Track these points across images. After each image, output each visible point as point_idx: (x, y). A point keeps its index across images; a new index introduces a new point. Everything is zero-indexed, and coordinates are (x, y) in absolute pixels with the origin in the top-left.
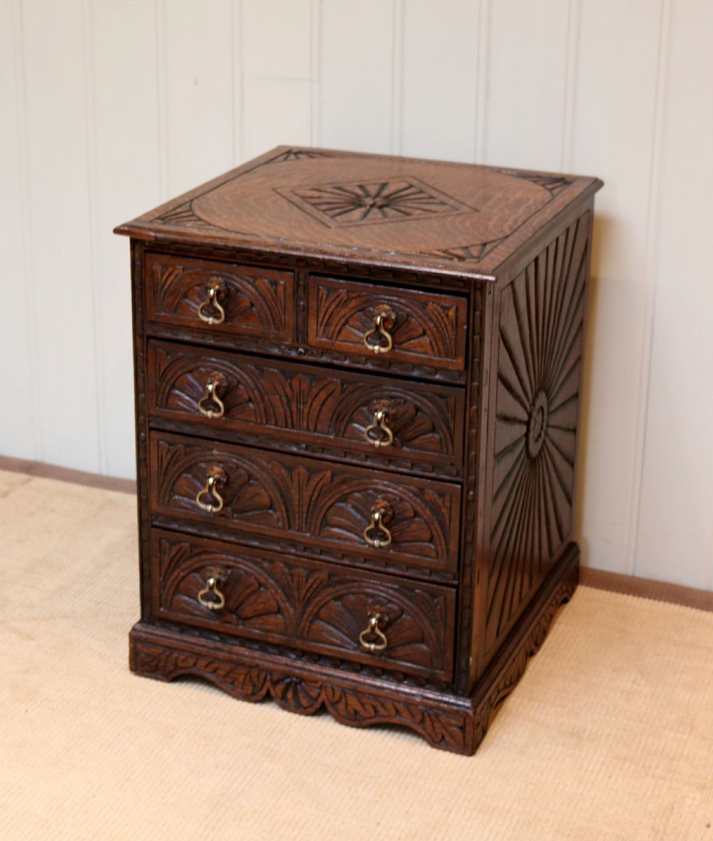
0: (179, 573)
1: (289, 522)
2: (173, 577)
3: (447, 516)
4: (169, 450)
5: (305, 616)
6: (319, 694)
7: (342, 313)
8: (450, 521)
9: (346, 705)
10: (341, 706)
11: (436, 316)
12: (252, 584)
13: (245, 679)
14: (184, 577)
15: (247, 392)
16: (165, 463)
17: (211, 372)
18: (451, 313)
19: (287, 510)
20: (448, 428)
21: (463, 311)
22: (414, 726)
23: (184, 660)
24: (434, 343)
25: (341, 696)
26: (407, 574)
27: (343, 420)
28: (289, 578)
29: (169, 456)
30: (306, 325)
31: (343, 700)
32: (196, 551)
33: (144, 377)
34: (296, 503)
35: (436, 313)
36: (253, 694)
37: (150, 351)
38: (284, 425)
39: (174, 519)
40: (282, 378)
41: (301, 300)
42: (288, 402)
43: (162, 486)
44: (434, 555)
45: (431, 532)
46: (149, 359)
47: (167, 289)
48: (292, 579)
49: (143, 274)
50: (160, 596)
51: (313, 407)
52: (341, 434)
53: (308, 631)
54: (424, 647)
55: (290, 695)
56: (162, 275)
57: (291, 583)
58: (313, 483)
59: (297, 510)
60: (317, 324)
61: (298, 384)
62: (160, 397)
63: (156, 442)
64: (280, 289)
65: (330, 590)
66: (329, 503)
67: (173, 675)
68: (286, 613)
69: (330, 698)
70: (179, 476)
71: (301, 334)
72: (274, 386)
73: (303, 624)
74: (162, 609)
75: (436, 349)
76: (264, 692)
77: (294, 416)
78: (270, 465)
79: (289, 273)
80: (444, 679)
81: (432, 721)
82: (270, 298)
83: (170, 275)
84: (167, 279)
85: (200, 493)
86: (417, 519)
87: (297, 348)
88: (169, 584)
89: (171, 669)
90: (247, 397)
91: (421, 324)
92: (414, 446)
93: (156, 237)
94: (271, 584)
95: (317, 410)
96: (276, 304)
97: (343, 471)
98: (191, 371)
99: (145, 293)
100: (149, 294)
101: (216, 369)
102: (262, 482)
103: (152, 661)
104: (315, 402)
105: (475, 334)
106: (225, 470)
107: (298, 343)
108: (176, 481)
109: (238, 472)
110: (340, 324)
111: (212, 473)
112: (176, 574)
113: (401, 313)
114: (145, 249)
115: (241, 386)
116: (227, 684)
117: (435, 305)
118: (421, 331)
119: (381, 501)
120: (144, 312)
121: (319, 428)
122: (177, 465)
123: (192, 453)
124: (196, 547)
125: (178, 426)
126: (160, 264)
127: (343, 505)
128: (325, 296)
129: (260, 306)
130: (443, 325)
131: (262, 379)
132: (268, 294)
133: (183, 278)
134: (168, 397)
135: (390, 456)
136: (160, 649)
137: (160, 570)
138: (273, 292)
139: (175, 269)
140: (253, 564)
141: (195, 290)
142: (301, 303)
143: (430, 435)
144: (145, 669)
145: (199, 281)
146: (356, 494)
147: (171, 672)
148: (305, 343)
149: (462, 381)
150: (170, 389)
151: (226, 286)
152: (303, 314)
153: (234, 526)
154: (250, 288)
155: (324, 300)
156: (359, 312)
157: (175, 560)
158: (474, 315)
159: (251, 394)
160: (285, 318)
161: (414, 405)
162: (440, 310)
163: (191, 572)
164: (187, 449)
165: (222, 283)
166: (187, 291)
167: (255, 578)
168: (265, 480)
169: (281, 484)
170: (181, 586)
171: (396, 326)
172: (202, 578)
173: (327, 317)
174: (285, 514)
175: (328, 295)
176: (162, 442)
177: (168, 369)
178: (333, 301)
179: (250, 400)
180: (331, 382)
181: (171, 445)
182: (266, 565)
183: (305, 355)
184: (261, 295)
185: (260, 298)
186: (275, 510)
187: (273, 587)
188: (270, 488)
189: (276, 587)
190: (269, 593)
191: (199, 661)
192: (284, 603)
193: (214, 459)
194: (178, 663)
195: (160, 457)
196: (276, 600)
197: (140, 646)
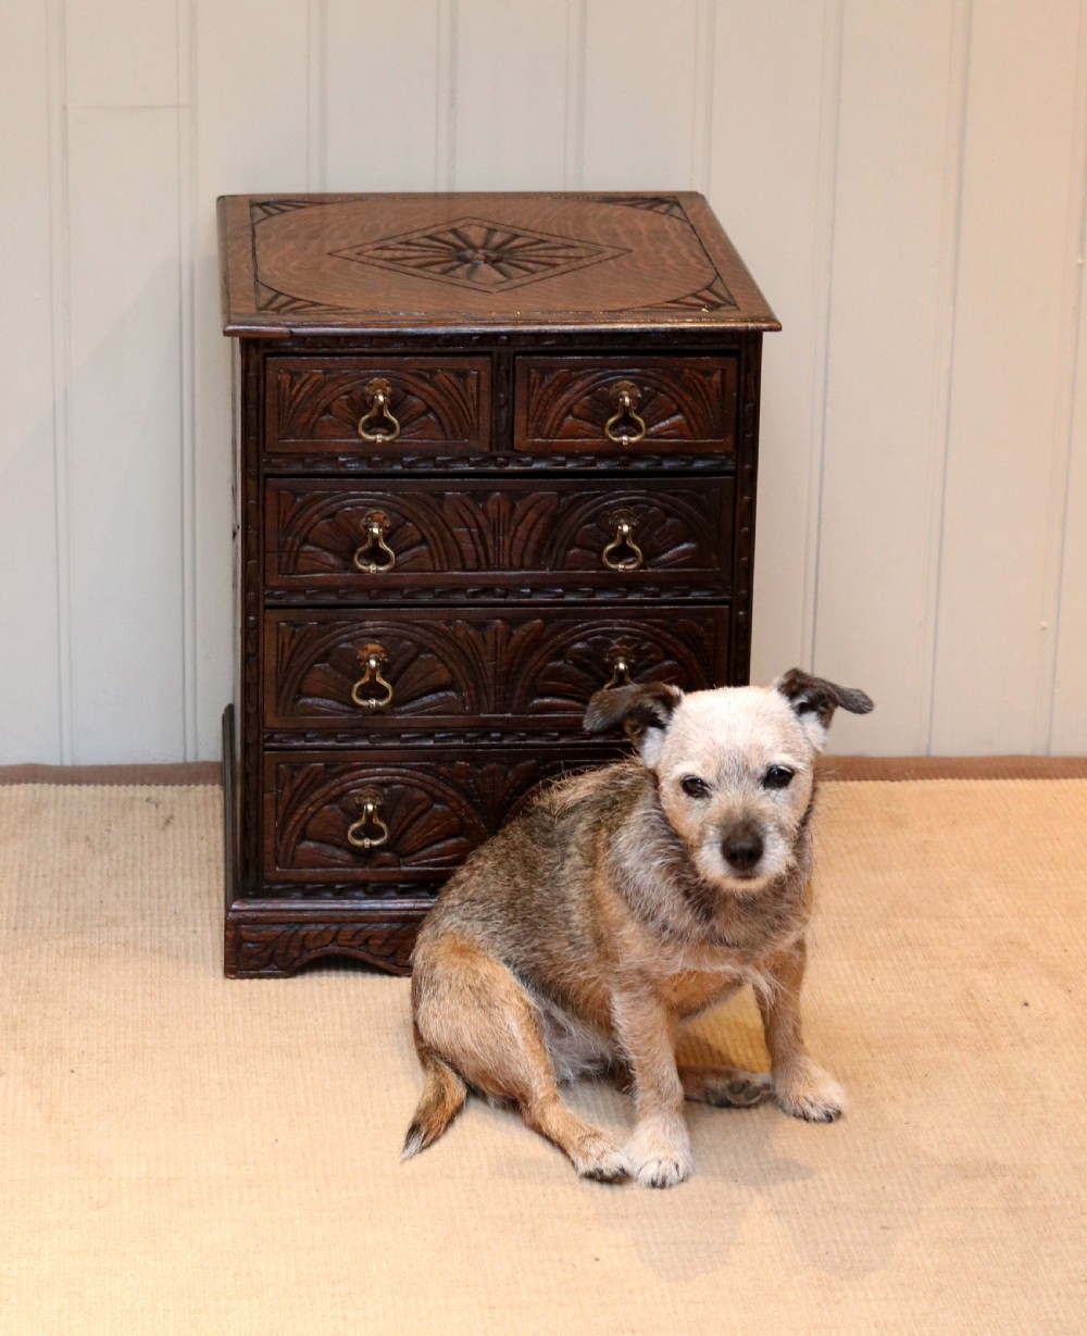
0: (307, 809)
1: (480, 702)
2: (297, 817)
3: (710, 651)
4: (292, 636)
7: (560, 402)
8: (715, 655)
11: (695, 386)
12: (419, 802)
14: (313, 814)
15: (420, 530)
16: (287, 654)
17: (364, 512)
18: (716, 378)
19: (476, 687)
21: (732, 372)
23: (315, 938)
24: (693, 422)
27: (561, 545)
28: (479, 781)
29: (294, 642)
30: (511, 423)
32: (333, 770)
34: (490, 673)
35: (696, 381)
37: (269, 496)
38: (475, 566)
39: (301, 734)
40: (470, 503)
41: (502, 391)
42: (481, 533)
43: (282, 688)
46: (268, 508)
47: (297, 406)
48: (484, 782)
49: (261, 388)
50: (276, 850)
51: (519, 535)
52: (558, 566)
56: (291, 387)
57: (481, 787)
58: (516, 640)
59: (491, 682)
60: (528, 419)
61: (495, 507)
62: (284, 559)
63: (274, 625)
64: (472, 382)
66: (539, 664)
67: (297, 964)
68: (475, 833)
70: (311, 668)
71: (503, 436)
72: (461, 517)
74: (278, 869)
75: (695, 429)
77: (491, 552)
78: (452, 628)
79: (487, 358)
82: (457, 396)
83: (302, 385)
84: (299, 390)
85: (357, 685)
86: (667, 663)
87: (495, 458)
88: (290, 828)
89: (296, 955)
90: (418, 537)
91: (673, 400)
92: (664, 564)
93: (291, 332)
94: (451, 796)
95: (524, 538)
96: (465, 403)
97: (561, 615)
98: (332, 515)
99: (264, 415)
100: (271, 415)
101: (373, 506)
102: (440, 653)
103: (265, 950)
104: (520, 528)
105: (746, 402)
106: (384, 647)
107: (497, 450)
108: (305, 674)
109: (401, 646)
110: (560, 416)
111: (365, 654)
112: (301, 811)
113: (646, 389)
114: (266, 351)
115: (410, 525)
116: (387, 957)
117: (694, 372)
118: (675, 407)
119: (618, 647)
120: (261, 443)
121: (527, 561)
122: (307, 653)
123: (330, 631)
124: (333, 766)
125: (310, 596)
126: (288, 371)
127: (560, 663)
128: (538, 381)
129: (443, 408)
130: (704, 397)
131: (442, 509)
132: (454, 391)
133: (324, 385)
134: (297, 557)
135: (631, 582)
136: (279, 929)
137: (277, 810)
138: (460, 387)
139: (312, 375)
140: (423, 772)
141: (342, 400)
142: (502, 395)
143: (685, 546)
144: (251, 967)
145: (349, 387)
146: (579, 646)
147: (296, 959)
148: (507, 449)
149: (730, 466)
150: (300, 546)
151: (392, 387)
152: (506, 409)
153: (395, 725)
154: (427, 386)
155: (537, 386)
156: (586, 395)
157: (299, 792)
158: (746, 377)
159: (426, 533)
160: (478, 420)
161: (663, 509)
162: (700, 377)
163: (325, 804)
164: (322, 628)
165: (388, 385)
166: (331, 404)
167: (426, 791)
168: (444, 650)
169: (468, 651)
170: (310, 827)
171: (640, 405)
172: (342, 810)
173: (541, 408)
174: (473, 693)
175: (542, 380)
176: (283, 624)
177: (298, 516)
178: (550, 386)
179: (424, 541)
180: (542, 497)
181: (297, 626)
182: (443, 769)
183: (507, 465)
184: (442, 393)
185: (441, 398)
186: (459, 691)
187: (453, 799)
188: (452, 660)
189: (459, 798)
190: (447, 809)
191: (341, 933)
192: (471, 817)
193: (366, 634)
194: (307, 943)
195: (280, 647)
196: (459, 817)
197: (244, 932)
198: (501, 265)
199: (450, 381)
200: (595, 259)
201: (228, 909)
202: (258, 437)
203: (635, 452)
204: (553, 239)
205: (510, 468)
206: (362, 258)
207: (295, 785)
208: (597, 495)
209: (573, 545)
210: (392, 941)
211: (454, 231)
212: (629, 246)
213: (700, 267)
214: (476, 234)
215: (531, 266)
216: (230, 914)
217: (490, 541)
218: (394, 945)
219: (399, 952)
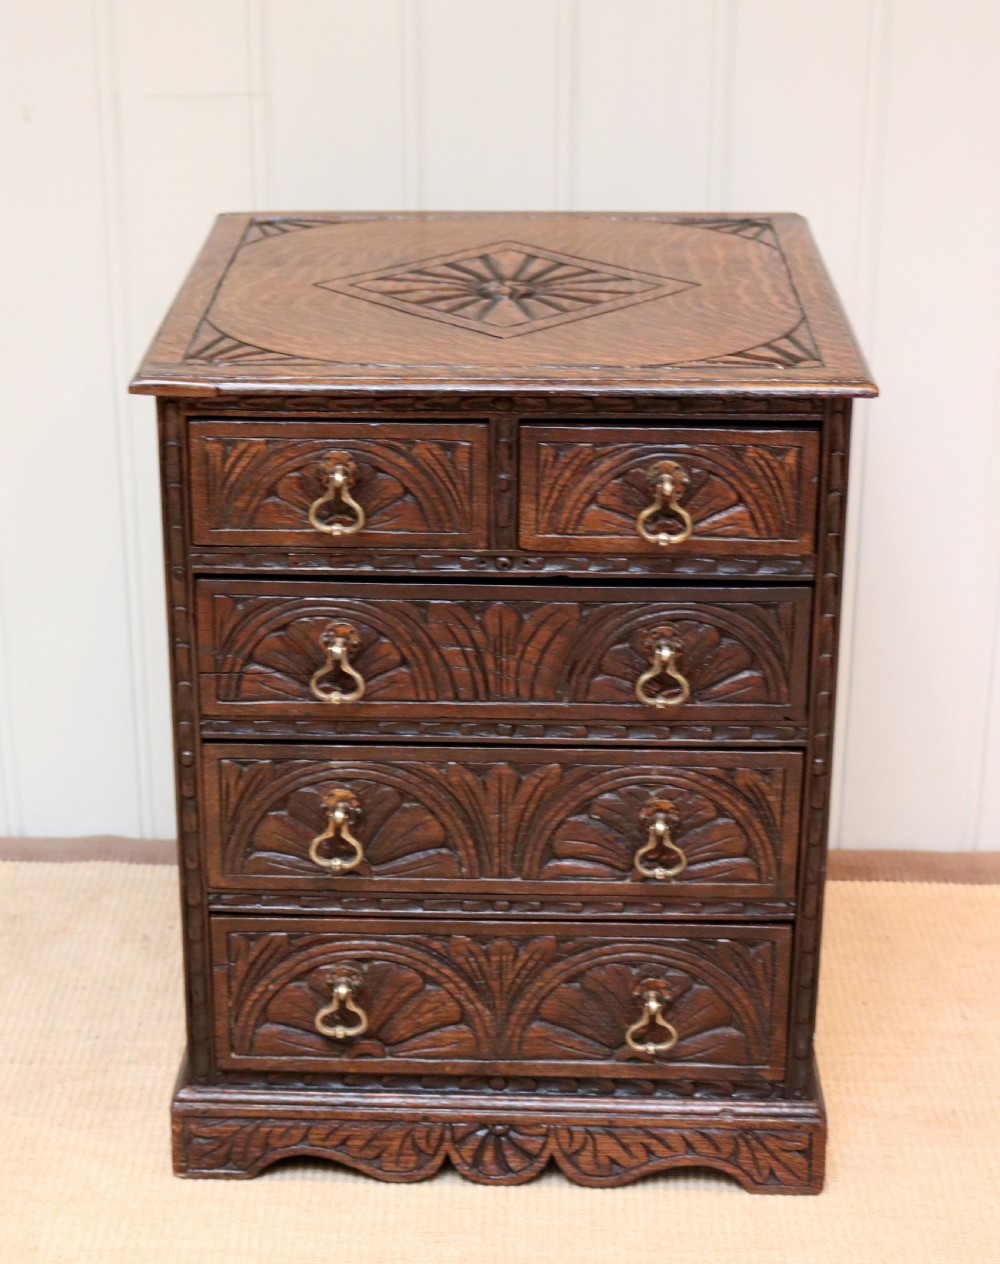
0: (267, 986)
1: (481, 863)
2: (254, 996)
3: (776, 809)
4: (240, 775)
5: (514, 1019)
6: (544, 1145)
7: (582, 486)
8: (782, 814)
9: (595, 1153)
10: (585, 1158)
11: (761, 468)
12: (410, 982)
13: (401, 1146)
14: (276, 992)
15: (397, 648)
16: (233, 799)
17: (325, 623)
18: (790, 459)
19: (476, 844)
20: (780, 658)
21: (811, 452)
22: (718, 1165)
23: (282, 1136)
24: (758, 516)
25: (586, 1139)
26: (704, 914)
27: (583, 671)
28: (482, 959)
29: (242, 784)
30: (515, 514)
31: (590, 1147)
32: (299, 942)
33: (189, 651)
34: (495, 829)
35: (762, 462)
36: (419, 1167)
37: (201, 601)
38: (471, 695)
39: (255, 895)
40: (463, 615)
41: (502, 470)
42: (479, 657)
43: (229, 840)
44: (752, 875)
45: (748, 838)
46: (201, 617)
47: (233, 485)
48: (489, 960)
49: (185, 461)
50: (231, 1034)
51: (527, 656)
52: (580, 696)
53: (520, 1043)
54: (732, 1032)
55: (488, 1156)
56: (224, 462)
57: (486, 967)
58: (525, 790)
59: (495, 839)
60: (537, 510)
61: (496, 620)
62: (223, 682)
63: (215, 763)
64: (462, 457)
65: (560, 965)
66: (557, 820)
67: (261, 1164)
68: (477, 1020)
69: (565, 1147)
70: (264, 816)
71: (505, 532)
72: (451, 632)
73: (509, 1033)
74: (233, 1056)
75: (761, 525)
76: (438, 1161)
77: (491, 678)
78: (443, 771)
79: (482, 426)
80: (769, 1077)
81: (752, 1150)
82: (442, 475)
83: (239, 458)
84: (233, 466)
85: (317, 840)
86: (721, 821)
87: (495, 558)
88: (247, 1009)
89: (258, 1154)
90: (397, 657)
91: (732, 486)
92: (716, 697)
93: (218, 390)
94: (447, 977)
95: (535, 661)
96: (454, 484)
97: (585, 760)
98: (284, 627)
99: (190, 497)
100: (198, 497)
101: (336, 616)
102: (428, 802)
103: (220, 1147)
104: (529, 649)
105: (830, 491)
106: (356, 793)
107: (498, 548)
108: (256, 826)
109: (379, 792)
110: (581, 505)
111: (331, 802)
112: (260, 989)
113: (696, 471)
114: (189, 413)
115: (385, 640)
116: (368, 1160)
117: (760, 450)
118: (733, 497)
119: (656, 800)
120: (187, 531)
121: (538, 692)
122: (258, 798)
123: (287, 772)
124: (297, 937)
125: (259, 728)
126: (219, 440)
127: (583, 818)
128: (551, 459)
129: (423, 491)
130: (774, 482)
131: (427, 621)
132: (437, 468)
133: (266, 460)
134: (240, 679)
135: (672, 721)
136: (233, 1125)
137: (230, 987)
138: (447, 463)
139: (251, 444)
140: (411, 947)
141: (291, 478)
142: (503, 476)
143: (746, 674)
144: (204, 1165)
145: (297, 462)
146: (607, 796)
147: (257, 1159)
148: (510, 547)
149: (807, 574)
150: (244, 665)
151: (357, 463)
152: (508, 494)
153: (374, 888)
154: (402, 461)
155: (549, 465)
156: (616, 478)
157: (257, 966)
158: (830, 457)
159: (405, 651)
160: (471, 506)
161: (716, 627)
162: (768, 456)
163: (290, 982)
164: (278, 766)
165: (350, 459)
166: (276, 483)
167: (417, 971)
168: (433, 799)
169: (463, 799)
170: (272, 1008)
171: (687, 495)
172: (311, 988)
173: (555, 495)
174: (472, 852)
175: (556, 457)
176: (225, 761)
177: (239, 628)
178: (567, 465)
179: (404, 662)
180: (560, 609)
181: (245, 764)
182: (436, 945)
183: (510, 567)
184: (423, 471)
185: (421, 478)
186: (453, 848)
187: (450, 980)
188: (445, 811)
189: (457, 979)
190: (443, 992)
191: (313, 1131)
192: (472, 1003)
193: (332, 776)
194: (271, 1141)
195: (224, 790)
196: (457, 1001)
197: (193, 1127)
198: (528, 301)
199: (434, 456)
200: (650, 295)
201: (175, 1099)
202: (183, 527)
203: (680, 555)
204: (604, 268)
205: (515, 571)
206: (354, 291)
207: (252, 958)
208: (630, 608)
209: (599, 671)
210: (375, 1143)
211: (484, 258)
212: (697, 278)
213: (782, 307)
214: (508, 263)
215: (565, 303)
216: (177, 1104)
217: (490, 664)
218: (377, 1147)
219: (384, 1155)
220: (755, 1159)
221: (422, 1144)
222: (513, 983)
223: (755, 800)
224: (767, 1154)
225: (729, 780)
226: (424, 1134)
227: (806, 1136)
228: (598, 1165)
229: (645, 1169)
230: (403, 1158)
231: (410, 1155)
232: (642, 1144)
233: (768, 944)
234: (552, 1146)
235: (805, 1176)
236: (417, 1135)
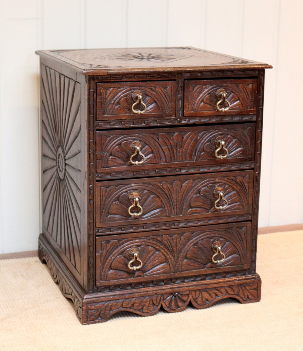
0: (112, 257)
1: (171, 211)
2: (108, 261)
3: (247, 187)
4: (106, 191)
5: (180, 259)
6: (188, 297)
7: (199, 97)
8: (249, 189)
9: (202, 298)
10: (199, 300)
11: (244, 90)
12: (151, 251)
13: (149, 304)
14: (114, 259)
15: (151, 148)
16: (104, 199)
17: (131, 142)
18: (251, 87)
19: (170, 206)
20: (248, 143)
21: (255, 84)
22: (234, 296)
23: (115, 306)
24: (243, 103)
25: (199, 294)
26: (229, 221)
27: (199, 151)
28: (171, 241)
29: (106, 194)
30: (183, 106)
31: (200, 296)
32: (121, 242)
33: (94, 153)
34: (175, 201)
35: (244, 88)
36: (154, 310)
37: (98, 138)
38: (170, 161)
39: (109, 229)
40: (168, 137)
41: (179, 94)
42: (172, 148)
43: (102, 211)
44: (241, 207)
45: (240, 197)
46: (97, 143)
47: (108, 102)
48: (173, 241)
49: (95, 96)
50: (101, 275)
51: (184, 148)
52: (198, 159)
53: (181, 266)
54: (236, 255)
55: (173, 303)
56: (106, 95)
57: (172, 244)
58: (183, 188)
59: (175, 204)
60: (189, 104)
61: (177, 138)
62: (103, 162)
63: (99, 188)
64: (169, 91)
65: (192, 241)
66: (191, 196)
67: (108, 316)
68: (170, 261)
69: (194, 297)
70: (112, 203)
71: (180, 112)
72: (165, 142)
73: (178, 264)
74: (101, 281)
75: (243, 106)
76: (159, 307)
77: (175, 155)
78: (162, 184)
79: (174, 81)
80: (246, 268)
81: (243, 290)
82: (164, 96)
83: (110, 94)
84: (108, 96)
85: (130, 207)
86: (233, 192)
87: (177, 119)
88: (105, 266)
89: (108, 313)
90: (150, 150)
91: (237, 95)
92: (232, 156)
93: (107, 73)
95: (186, 149)
96: (167, 98)
98: (120, 144)
99: (96, 106)
100: (99, 106)
101: (134, 140)
102: (158, 194)
103: (97, 312)
104: (185, 145)
105: (260, 95)
106: (139, 193)
107: (178, 116)
108: (110, 207)
109: (145, 192)
110: (199, 103)
112: (109, 259)
113: (228, 91)
114: (97, 81)
115: (148, 146)
116: (139, 310)
117: (243, 85)
118: (237, 98)
119: (217, 187)
120: (95, 117)
121: (187, 158)
122: (111, 198)
123: (119, 189)
125: (112, 176)
126: (105, 88)
127: (198, 195)
129: (159, 101)
130: (247, 93)
131: (158, 140)
132: (163, 94)
133: (117, 94)
134: (108, 161)
135: (222, 164)
136: (101, 304)
137: (101, 259)
138: (165, 92)
139: (113, 90)
140: (152, 240)
141: (124, 99)
142: (180, 96)
143: (239, 149)
144: (91, 320)
145: (126, 94)
146: (205, 188)
148: (181, 116)
149: (254, 119)
150: (109, 157)
151: (142, 93)
152: (181, 101)
153: (142, 223)
154: (153, 93)
155: (192, 91)
156: (208, 94)
157: (109, 251)
158: (260, 86)
159: (153, 148)
160: (171, 105)
161: (233, 136)
162: (246, 86)
163: (118, 256)
164: (116, 188)
165: (140, 93)
166: (119, 101)
167: (153, 247)
169: (167, 193)
170: (113, 265)
172: (124, 256)
173: (193, 100)
174: (169, 208)
175: (193, 89)
176: (102, 187)
177: (108, 145)
178: (196, 91)
179: (152, 152)
181: (107, 188)
182: (159, 239)
183: (181, 122)
184: (159, 95)
185: (158, 97)
186: (164, 208)
187: (163, 249)
188: (162, 197)
189: (164, 249)
190: (161, 253)
191: (124, 303)
192: (169, 255)
193: (132, 189)
194: (112, 308)
195: (101, 196)
196: (165, 255)
197: (89, 307)
199: (162, 91)
202: (94, 115)
203: (226, 115)
207: (107, 249)
208: (211, 132)
209: (203, 151)
216: (84, 300)
217: (175, 151)
218: (142, 305)
219: (144, 308)
220: (244, 293)
221: (155, 302)
222: (180, 248)
223: (242, 185)
224: (247, 291)
225: (235, 180)
226: (155, 299)
227: (257, 284)
228: (203, 302)
229: (215, 300)
230: (149, 308)
231: (151, 306)
232: (215, 293)
233: (245, 227)
234: (191, 297)
235: (256, 296)
236: (154, 299)
